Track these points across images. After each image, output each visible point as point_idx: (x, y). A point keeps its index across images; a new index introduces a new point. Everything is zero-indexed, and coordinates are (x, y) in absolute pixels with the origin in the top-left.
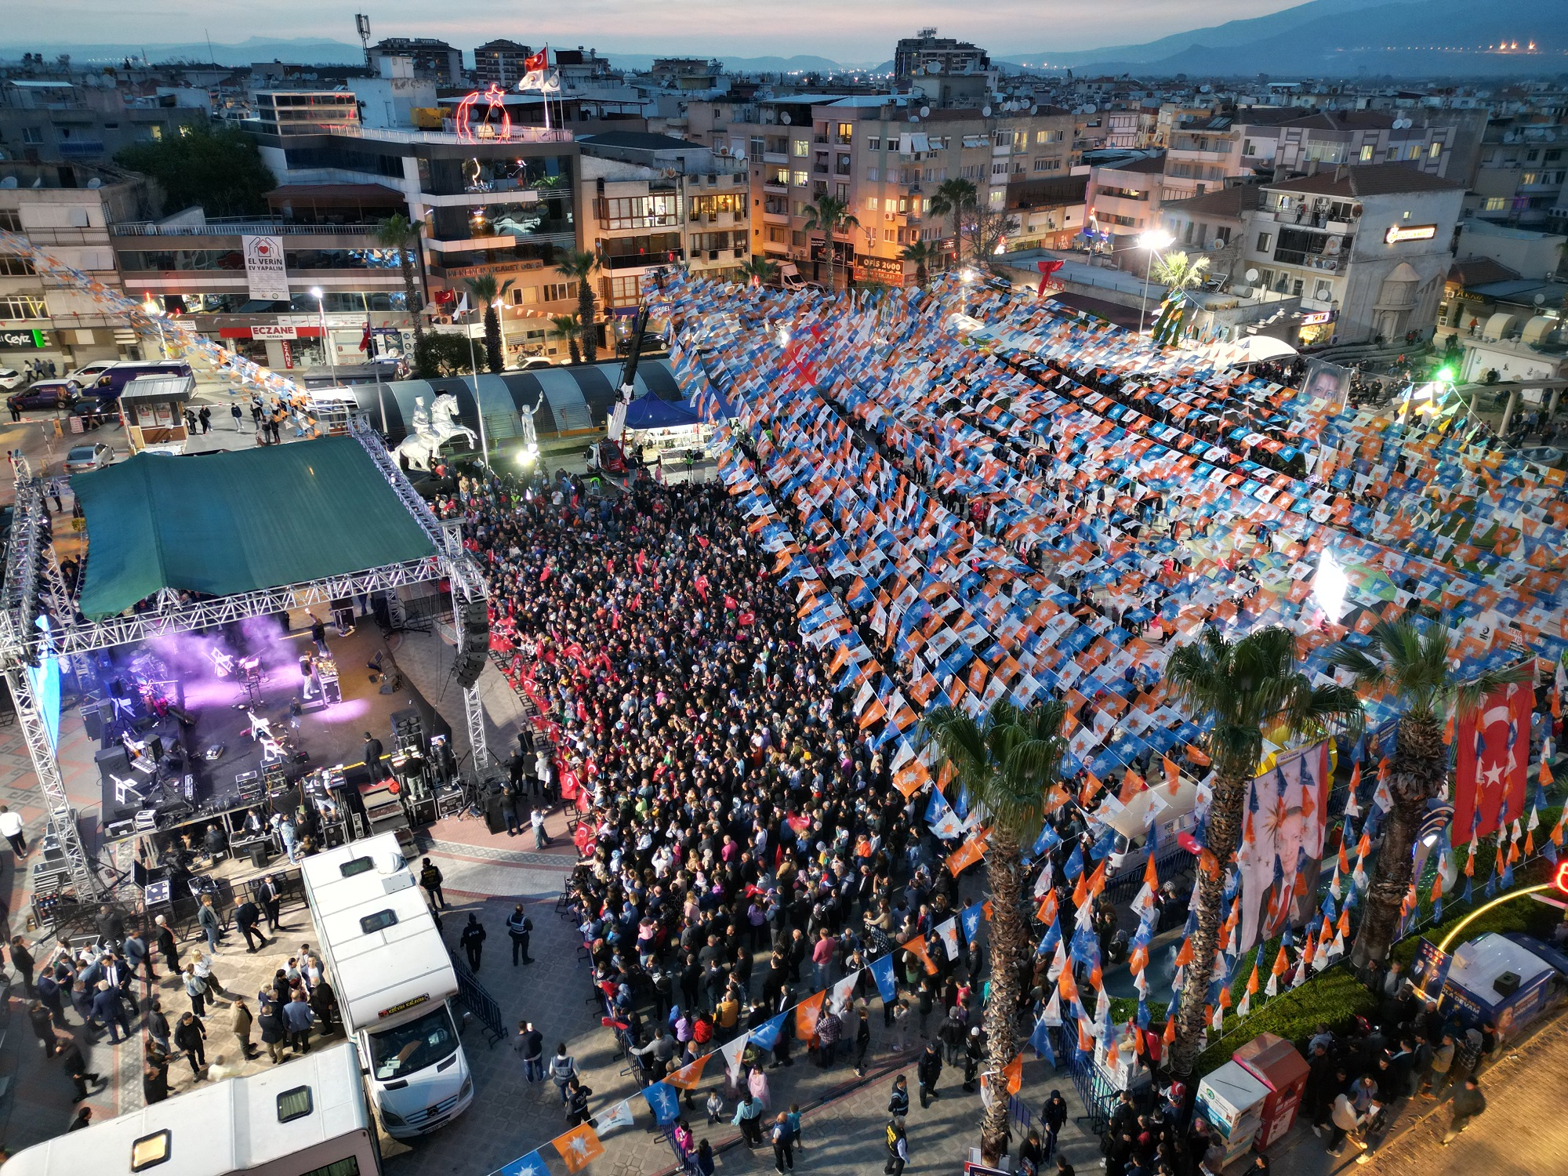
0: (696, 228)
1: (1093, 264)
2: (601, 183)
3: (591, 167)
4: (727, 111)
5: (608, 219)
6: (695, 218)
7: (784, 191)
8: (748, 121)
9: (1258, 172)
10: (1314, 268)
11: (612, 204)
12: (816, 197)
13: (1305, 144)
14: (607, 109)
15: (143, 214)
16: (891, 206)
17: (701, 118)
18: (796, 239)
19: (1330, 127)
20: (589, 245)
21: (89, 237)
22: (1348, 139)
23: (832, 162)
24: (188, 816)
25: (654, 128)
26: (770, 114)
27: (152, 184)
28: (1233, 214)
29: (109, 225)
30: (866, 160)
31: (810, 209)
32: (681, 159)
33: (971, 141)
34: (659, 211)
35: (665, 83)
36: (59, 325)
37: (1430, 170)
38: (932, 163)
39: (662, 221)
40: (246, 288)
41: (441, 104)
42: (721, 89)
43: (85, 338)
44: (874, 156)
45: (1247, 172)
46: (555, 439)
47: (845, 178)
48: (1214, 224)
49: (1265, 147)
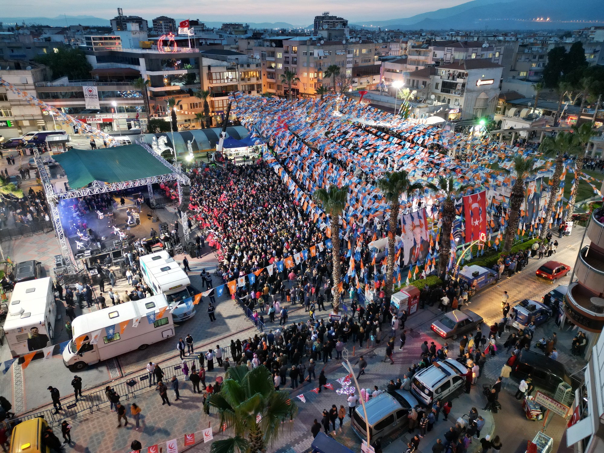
0: (243, 83)
1: (381, 95)
2: (209, 67)
3: (206, 62)
4: (253, 42)
5: (212, 80)
6: (243, 79)
7: (273, 70)
8: (260, 46)
9: (436, 62)
10: (453, 95)
11: (214, 75)
12: (285, 72)
13: (453, 53)
14: (209, 42)
15: (45, 79)
16: (312, 75)
17: (243, 45)
18: (279, 87)
19: (461, 47)
20: (206, 89)
21: (27, 87)
22: (467, 51)
23: (290, 60)
24: (100, 253)
25: (226, 48)
26: (268, 43)
27: (48, 68)
28: (427, 76)
29: (35, 83)
30: (302, 59)
31: (283, 76)
32: (237, 59)
33: (339, 53)
34: (230, 77)
35: (228, 33)
36: (16, 119)
37: (496, 62)
38: (325, 59)
39: (231, 80)
40: (85, 105)
41: (149, 40)
42: (250, 34)
43: (26, 123)
44: (305, 58)
45: (434, 63)
46: (198, 153)
47: (295, 66)
48: (421, 80)
49: (440, 54)
